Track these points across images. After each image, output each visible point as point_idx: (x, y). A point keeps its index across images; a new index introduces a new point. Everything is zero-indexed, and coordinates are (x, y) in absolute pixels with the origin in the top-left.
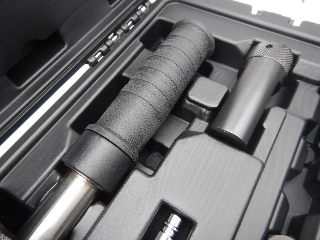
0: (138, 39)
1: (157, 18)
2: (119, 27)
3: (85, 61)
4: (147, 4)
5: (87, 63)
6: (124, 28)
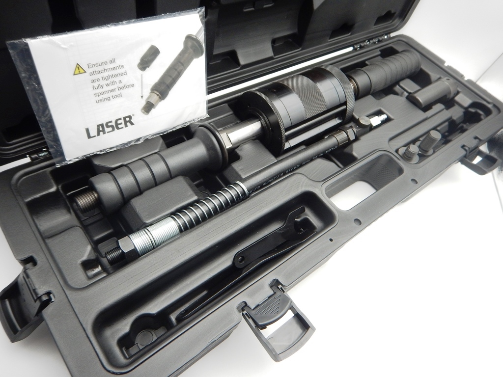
0: (378, 50)
1: (390, 45)
2: (372, 39)
3: (353, 46)
4: (388, 35)
5: (353, 47)
6: (374, 40)
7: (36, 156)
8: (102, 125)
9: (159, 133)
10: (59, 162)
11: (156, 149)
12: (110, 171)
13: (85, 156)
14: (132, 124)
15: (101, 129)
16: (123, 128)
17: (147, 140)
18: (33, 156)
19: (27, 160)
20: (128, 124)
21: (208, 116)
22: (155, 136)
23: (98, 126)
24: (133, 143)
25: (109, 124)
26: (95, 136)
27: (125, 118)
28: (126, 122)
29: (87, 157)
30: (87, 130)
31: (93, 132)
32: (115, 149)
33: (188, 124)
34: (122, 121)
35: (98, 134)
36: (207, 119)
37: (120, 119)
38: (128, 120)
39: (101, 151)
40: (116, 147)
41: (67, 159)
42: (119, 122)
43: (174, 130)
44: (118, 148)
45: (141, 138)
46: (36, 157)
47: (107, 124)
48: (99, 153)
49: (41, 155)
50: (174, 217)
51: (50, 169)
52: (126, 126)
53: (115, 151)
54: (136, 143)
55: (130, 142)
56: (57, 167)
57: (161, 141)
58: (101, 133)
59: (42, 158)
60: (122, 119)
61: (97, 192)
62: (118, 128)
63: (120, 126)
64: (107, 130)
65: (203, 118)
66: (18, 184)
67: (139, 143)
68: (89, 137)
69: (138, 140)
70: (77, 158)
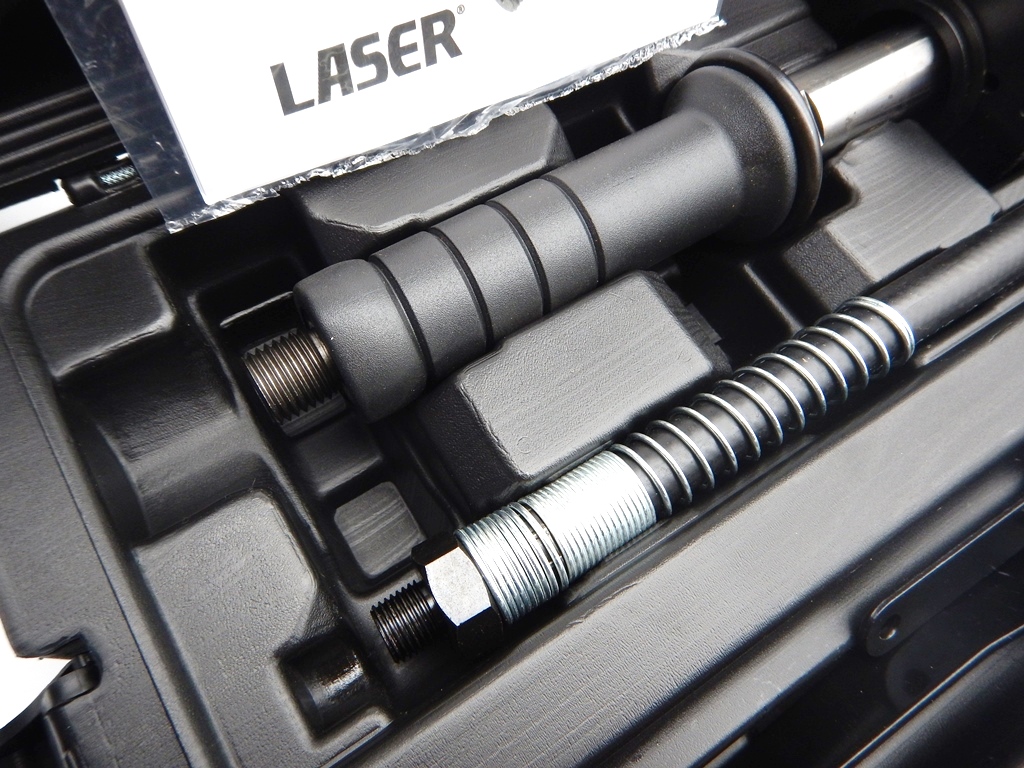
7: (90, 182)
8: (338, 53)
9: (544, 94)
10: (177, 212)
11: (537, 159)
12: (370, 249)
13: (275, 185)
14: (454, 51)
15: (334, 71)
16: (417, 67)
17: (500, 122)
18: (77, 186)
19: (56, 201)
20: (440, 49)
21: (722, 23)
22: (528, 106)
23: (322, 55)
24: (450, 134)
25: (368, 50)
26: (310, 104)
27: (428, 23)
28: (430, 40)
29: (284, 192)
30: (280, 75)
31: (304, 86)
32: (386, 157)
33: (649, 55)
34: (415, 36)
35: (324, 95)
36: (718, 34)
37: (411, 26)
38: (439, 32)
39: (335, 166)
40: (390, 148)
41: (209, 198)
42: (405, 40)
43: (597, 78)
44: (398, 154)
45: (478, 112)
46: (90, 188)
47: (358, 45)
48: (326, 173)
49: (108, 179)
50: (629, 451)
51: (145, 238)
52: (431, 58)
53: (384, 164)
54: (462, 134)
55: (439, 130)
56: (172, 231)
57: (552, 123)
58: (336, 89)
59: (113, 193)
60: (419, 25)
61: (325, 338)
62: (401, 70)
63: (408, 60)
64: (360, 74)
65: (700, 33)
66: (29, 304)
67: (473, 131)
68: (289, 105)
69: (470, 120)
70: (247, 195)
